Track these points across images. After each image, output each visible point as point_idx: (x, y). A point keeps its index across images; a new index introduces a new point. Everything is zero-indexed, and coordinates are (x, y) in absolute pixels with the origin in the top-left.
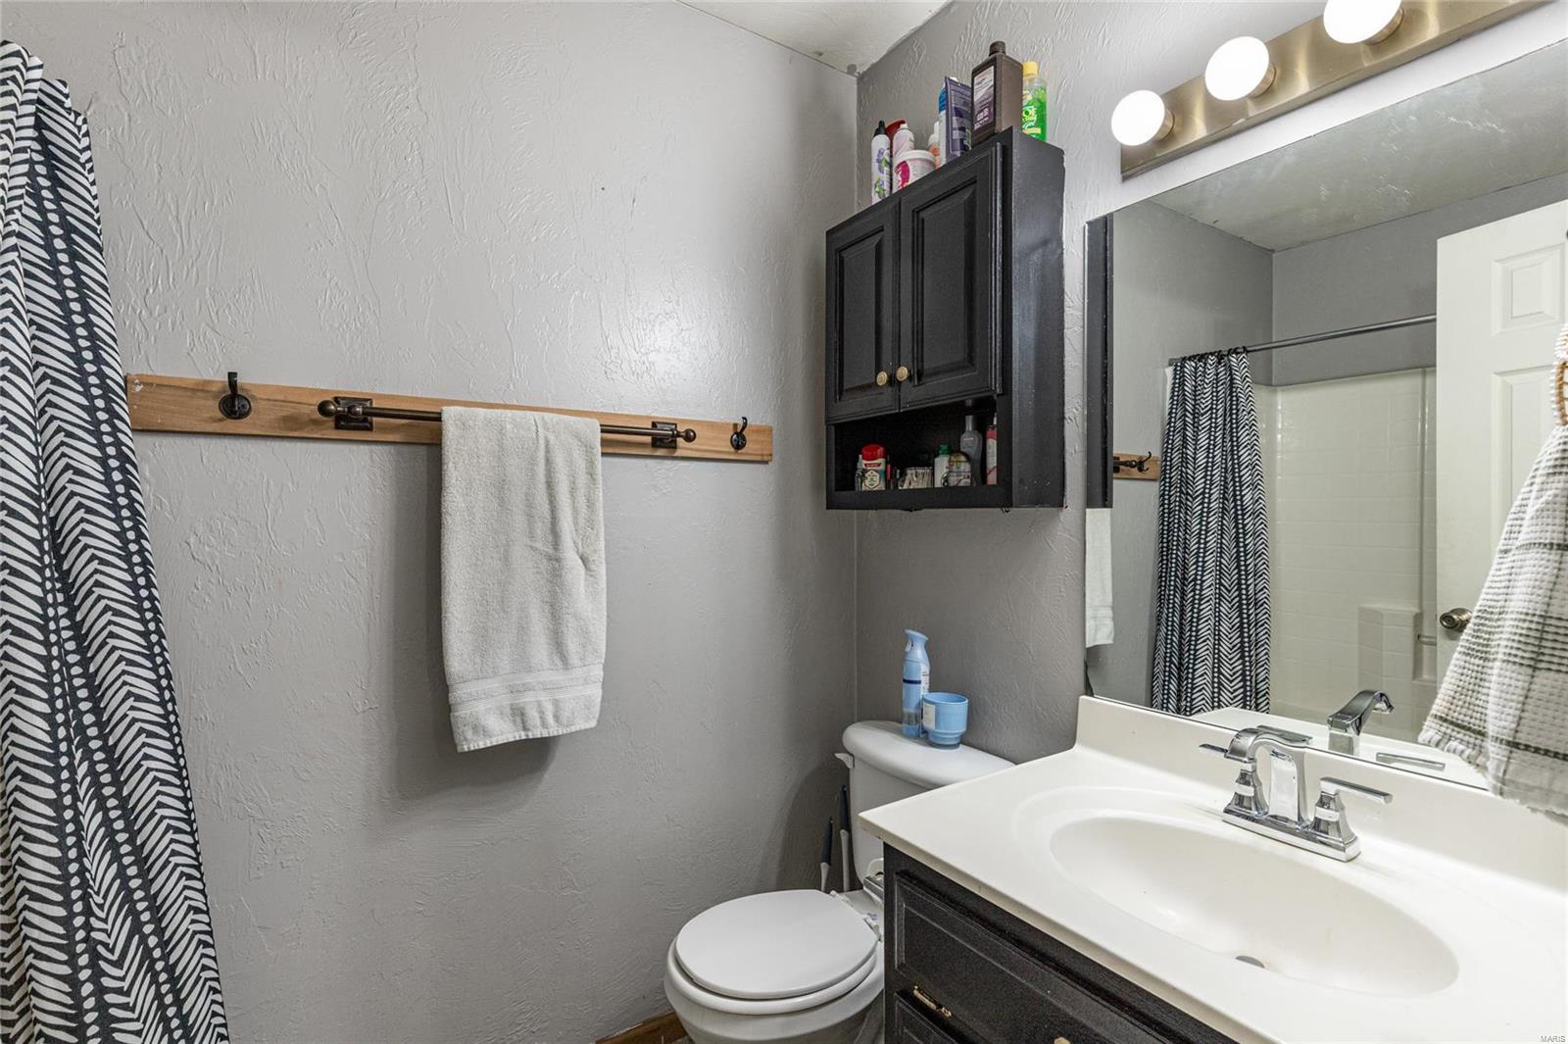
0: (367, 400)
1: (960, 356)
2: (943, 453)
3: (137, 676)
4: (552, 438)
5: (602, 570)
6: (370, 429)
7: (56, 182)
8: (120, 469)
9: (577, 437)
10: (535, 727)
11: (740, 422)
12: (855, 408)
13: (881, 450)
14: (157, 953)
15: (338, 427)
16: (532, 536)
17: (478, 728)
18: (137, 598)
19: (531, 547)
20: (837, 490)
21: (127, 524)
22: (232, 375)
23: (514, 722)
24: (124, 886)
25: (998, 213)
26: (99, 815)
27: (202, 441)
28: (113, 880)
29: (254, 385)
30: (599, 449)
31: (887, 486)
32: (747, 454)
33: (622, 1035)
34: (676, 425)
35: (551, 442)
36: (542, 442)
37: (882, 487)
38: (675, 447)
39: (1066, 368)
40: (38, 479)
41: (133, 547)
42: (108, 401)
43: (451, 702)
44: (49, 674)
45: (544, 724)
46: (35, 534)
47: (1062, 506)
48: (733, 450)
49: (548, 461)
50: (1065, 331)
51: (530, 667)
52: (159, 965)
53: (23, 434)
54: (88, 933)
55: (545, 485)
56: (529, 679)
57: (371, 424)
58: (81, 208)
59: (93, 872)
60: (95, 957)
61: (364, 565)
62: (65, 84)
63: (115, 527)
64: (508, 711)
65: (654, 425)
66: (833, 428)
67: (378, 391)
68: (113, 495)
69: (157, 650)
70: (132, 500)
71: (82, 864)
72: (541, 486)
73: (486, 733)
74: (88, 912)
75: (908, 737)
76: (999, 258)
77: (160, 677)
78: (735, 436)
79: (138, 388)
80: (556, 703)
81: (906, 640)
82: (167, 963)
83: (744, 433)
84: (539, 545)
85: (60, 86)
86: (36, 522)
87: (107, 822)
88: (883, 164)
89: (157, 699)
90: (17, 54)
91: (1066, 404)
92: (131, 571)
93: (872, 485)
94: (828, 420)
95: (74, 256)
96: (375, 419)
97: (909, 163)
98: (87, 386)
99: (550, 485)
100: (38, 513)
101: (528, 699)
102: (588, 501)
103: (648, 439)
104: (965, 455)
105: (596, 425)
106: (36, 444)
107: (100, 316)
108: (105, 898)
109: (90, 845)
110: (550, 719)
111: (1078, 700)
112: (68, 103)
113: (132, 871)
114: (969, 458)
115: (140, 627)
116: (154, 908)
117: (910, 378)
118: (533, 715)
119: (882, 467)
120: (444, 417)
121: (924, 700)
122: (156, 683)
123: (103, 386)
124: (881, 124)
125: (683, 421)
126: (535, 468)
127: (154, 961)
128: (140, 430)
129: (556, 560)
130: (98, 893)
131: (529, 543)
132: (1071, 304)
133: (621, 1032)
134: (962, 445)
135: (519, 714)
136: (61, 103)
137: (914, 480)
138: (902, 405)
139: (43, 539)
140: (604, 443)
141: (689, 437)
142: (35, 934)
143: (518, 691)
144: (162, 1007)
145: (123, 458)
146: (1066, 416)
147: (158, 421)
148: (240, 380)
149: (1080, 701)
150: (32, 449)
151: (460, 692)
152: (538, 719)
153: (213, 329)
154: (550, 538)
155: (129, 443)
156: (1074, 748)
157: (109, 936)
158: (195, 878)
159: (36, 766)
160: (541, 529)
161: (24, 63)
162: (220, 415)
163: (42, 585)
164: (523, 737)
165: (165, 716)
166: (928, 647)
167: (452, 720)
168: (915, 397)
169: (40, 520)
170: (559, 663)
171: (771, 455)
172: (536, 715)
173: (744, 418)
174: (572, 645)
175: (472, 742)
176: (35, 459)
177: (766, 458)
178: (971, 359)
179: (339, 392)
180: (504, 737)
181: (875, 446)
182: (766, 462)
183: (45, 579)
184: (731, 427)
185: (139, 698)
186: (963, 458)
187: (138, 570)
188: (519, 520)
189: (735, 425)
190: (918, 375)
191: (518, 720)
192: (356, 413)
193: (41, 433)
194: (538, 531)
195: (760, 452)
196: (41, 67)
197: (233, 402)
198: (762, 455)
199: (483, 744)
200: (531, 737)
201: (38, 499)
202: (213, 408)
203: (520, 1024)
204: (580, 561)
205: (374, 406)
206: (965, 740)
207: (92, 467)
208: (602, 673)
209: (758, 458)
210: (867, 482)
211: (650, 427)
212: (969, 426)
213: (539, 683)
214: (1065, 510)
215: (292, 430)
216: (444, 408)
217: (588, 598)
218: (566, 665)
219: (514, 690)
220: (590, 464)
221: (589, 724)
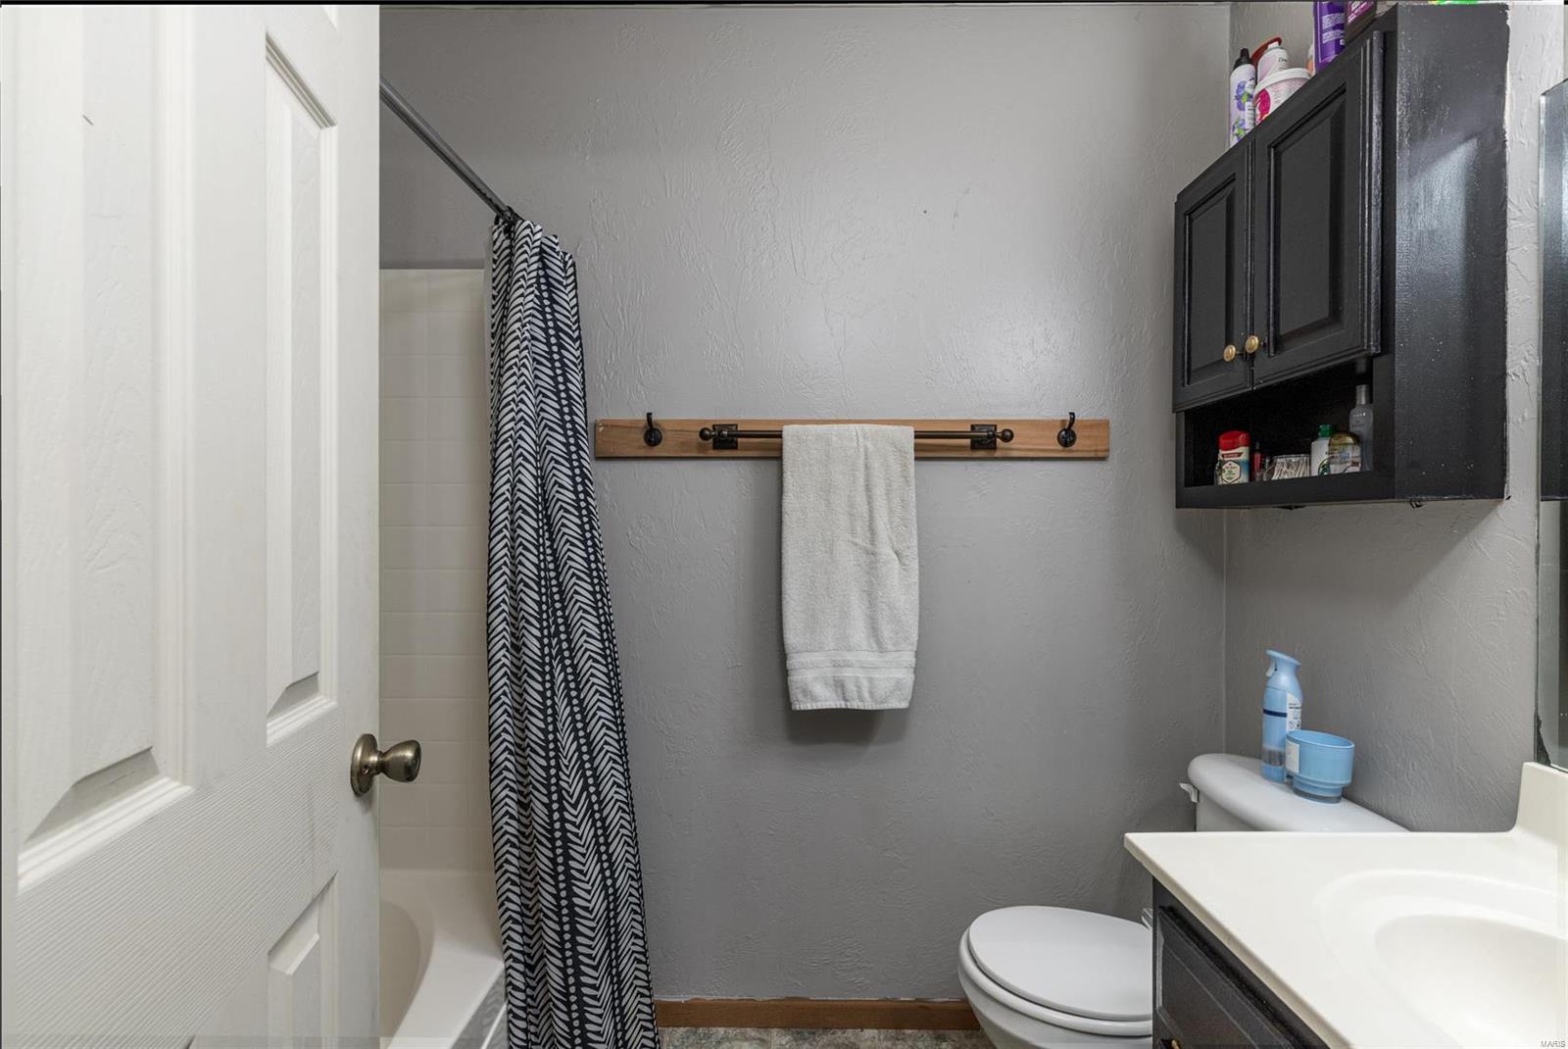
0: (732, 425)
1: (1323, 312)
2: (1323, 436)
3: (588, 621)
4: (870, 445)
5: (915, 565)
6: (735, 447)
7: (553, 301)
8: (582, 481)
9: (893, 444)
10: (853, 700)
11: (1068, 418)
12: (1207, 390)
13: (1242, 437)
14: (596, 807)
15: (715, 448)
16: (853, 532)
17: (806, 692)
18: (589, 569)
19: (853, 542)
20: (1186, 486)
21: (585, 519)
22: (649, 415)
23: (836, 692)
24: (580, 757)
25: (1375, 120)
26: (569, 708)
27: (636, 464)
28: (575, 752)
29: (665, 421)
30: (912, 454)
31: (1251, 477)
32: (1077, 451)
33: (938, 1002)
34: (995, 426)
35: (870, 450)
36: (862, 450)
37: (1244, 479)
38: (995, 448)
39: (1508, 306)
40: (537, 490)
41: (588, 535)
42: (577, 439)
43: (788, 668)
44: (541, 612)
45: (861, 699)
46: (535, 524)
47: (1503, 497)
48: (1060, 447)
49: (867, 467)
50: (1508, 254)
51: (850, 646)
52: (597, 816)
53: (530, 462)
54: (558, 781)
55: (864, 488)
56: (849, 657)
57: (737, 443)
58: (564, 315)
59: (564, 744)
60: (561, 798)
61: (733, 554)
62: (556, 237)
63: (578, 521)
64: (832, 682)
65: (973, 427)
66: (1183, 414)
67: (743, 417)
68: (578, 500)
69: (600, 604)
70: (588, 504)
71: (556, 736)
72: (861, 489)
73: (814, 699)
74: (558, 767)
75: (1268, 777)
76: (1377, 179)
77: (601, 623)
78: (1063, 433)
79: (601, 429)
80: (871, 680)
81: (1269, 661)
82: (602, 815)
83: (1072, 429)
84: (859, 541)
85: (554, 239)
86: (535, 516)
87: (572, 714)
88: (1245, 98)
89: (599, 638)
90: (528, 226)
91: (1509, 355)
92: (586, 551)
93: (1231, 478)
94: (1175, 409)
95: (561, 346)
96: (739, 440)
97: (1268, 90)
98: (565, 429)
99: (868, 488)
100: (537, 511)
101: (847, 673)
102: (903, 501)
103: (967, 442)
104: (1353, 435)
105: (910, 431)
106: (537, 468)
107: (572, 383)
108: (570, 761)
109: (563, 726)
110: (866, 695)
111: (1522, 766)
112: (558, 248)
113: (584, 749)
114: (1358, 439)
115: (590, 588)
116: (595, 777)
117: (1264, 346)
118: (851, 687)
119: (1244, 457)
120: (784, 434)
121: (1288, 738)
122: (598, 626)
123: (574, 429)
124: (1244, 52)
125: (1003, 422)
126: (857, 473)
127: (594, 812)
128: (600, 458)
129: (873, 554)
130: (566, 758)
131: (851, 539)
132: (1518, 214)
133: (940, 1000)
134: (1352, 422)
135: (839, 685)
136: (553, 249)
137: (1286, 469)
138: (1255, 382)
139: (540, 528)
140: (917, 448)
141: (1007, 437)
142: (533, 773)
143: (839, 666)
144: (597, 843)
145: (583, 476)
146: (1509, 371)
147: (611, 451)
148: (654, 418)
149: (1524, 767)
150: (534, 471)
151: (793, 662)
152: (856, 693)
153: (642, 384)
154: (868, 535)
155: (588, 466)
156: (1511, 832)
157: (570, 787)
158: (618, 763)
159: (533, 668)
160: (861, 527)
161: (532, 232)
162: (645, 444)
163: (538, 557)
164: (844, 707)
165: (604, 650)
166: (1298, 672)
167: (789, 682)
168: (1272, 370)
169: (538, 515)
170: (874, 645)
171: (1108, 450)
172: (854, 689)
173: (1072, 414)
174: (886, 631)
175: (803, 704)
176: (535, 478)
177: (1100, 455)
178: (1335, 314)
179: (716, 421)
180: (828, 703)
181: (1235, 432)
182: (1103, 459)
183: (540, 553)
184: (1059, 424)
185: (590, 636)
186: (1350, 440)
187: (591, 550)
188: (843, 521)
189: (1063, 421)
190: (1277, 343)
191: (839, 690)
192: (723, 436)
193: (539, 461)
194: (859, 529)
195: (1094, 448)
196: (541, 230)
197: (652, 434)
198: (1096, 451)
199: (809, 706)
200: (849, 707)
201: (537, 503)
202: (640, 437)
203: (849, 957)
204: (895, 556)
205: (739, 429)
206: (1347, 794)
207: (567, 482)
208: (914, 660)
209: (1092, 455)
210: (1224, 476)
211: (969, 430)
212: (1362, 399)
213: (857, 661)
214: (1505, 502)
215: (685, 451)
216: (785, 427)
217: (901, 590)
218: (881, 649)
219: (836, 665)
220: (904, 466)
221: (904, 705)
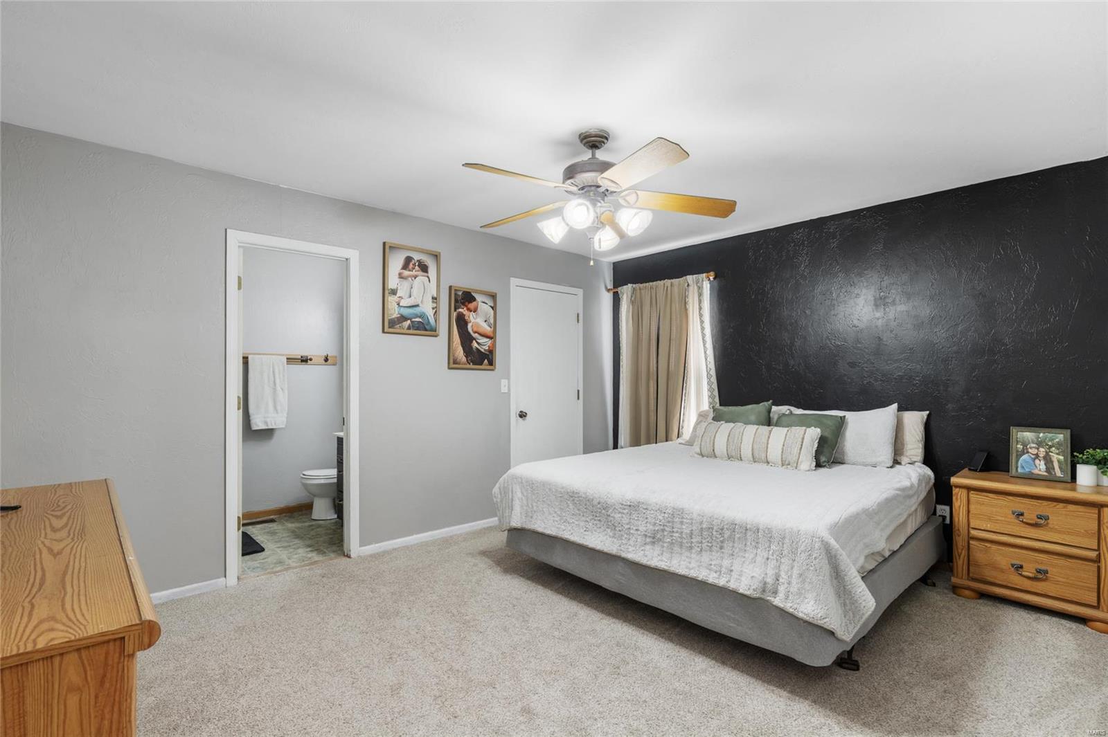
4: (273, 360)
5: (286, 391)
9: (281, 361)
10: (270, 426)
16: (269, 384)
17: (256, 425)
19: (269, 387)
23: (265, 425)
30: (285, 362)
32: (329, 364)
34: (307, 357)
35: (274, 362)
36: (272, 362)
38: (307, 362)
43: (251, 420)
45: (272, 424)
48: (324, 362)
49: (273, 367)
51: (268, 413)
56: (268, 415)
64: (263, 423)
65: (301, 357)
72: (272, 373)
73: (258, 426)
78: (325, 358)
80: (275, 420)
83: (328, 358)
84: (271, 386)
99: (274, 373)
101: (268, 420)
102: (283, 376)
103: (300, 360)
105: (285, 357)
110: (273, 424)
118: (269, 423)
120: (249, 357)
125: (310, 356)
126: (270, 369)
129: (275, 389)
135: (266, 423)
140: (288, 362)
141: (311, 360)
151: (253, 419)
154: (274, 385)
160: (271, 382)
164: (267, 428)
167: (251, 423)
170: (275, 412)
171: (336, 363)
173: (328, 355)
174: (279, 408)
175: (255, 427)
180: (262, 428)
182: (335, 365)
188: (266, 380)
189: (325, 355)
195: (333, 362)
199: (258, 428)
200: (269, 428)
204: (281, 389)
208: (286, 415)
209: (332, 364)
213: (271, 416)
217: (283, 397)
218: (277, 413)
219: (265, 418)
220: (284, 367)
221: (284, 426)
